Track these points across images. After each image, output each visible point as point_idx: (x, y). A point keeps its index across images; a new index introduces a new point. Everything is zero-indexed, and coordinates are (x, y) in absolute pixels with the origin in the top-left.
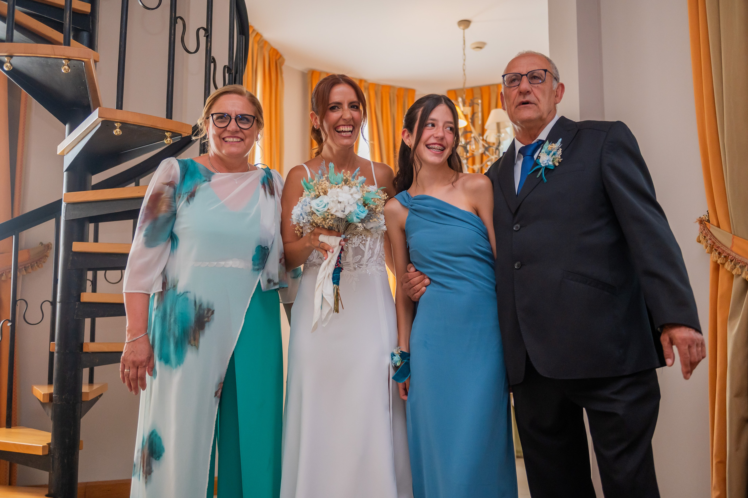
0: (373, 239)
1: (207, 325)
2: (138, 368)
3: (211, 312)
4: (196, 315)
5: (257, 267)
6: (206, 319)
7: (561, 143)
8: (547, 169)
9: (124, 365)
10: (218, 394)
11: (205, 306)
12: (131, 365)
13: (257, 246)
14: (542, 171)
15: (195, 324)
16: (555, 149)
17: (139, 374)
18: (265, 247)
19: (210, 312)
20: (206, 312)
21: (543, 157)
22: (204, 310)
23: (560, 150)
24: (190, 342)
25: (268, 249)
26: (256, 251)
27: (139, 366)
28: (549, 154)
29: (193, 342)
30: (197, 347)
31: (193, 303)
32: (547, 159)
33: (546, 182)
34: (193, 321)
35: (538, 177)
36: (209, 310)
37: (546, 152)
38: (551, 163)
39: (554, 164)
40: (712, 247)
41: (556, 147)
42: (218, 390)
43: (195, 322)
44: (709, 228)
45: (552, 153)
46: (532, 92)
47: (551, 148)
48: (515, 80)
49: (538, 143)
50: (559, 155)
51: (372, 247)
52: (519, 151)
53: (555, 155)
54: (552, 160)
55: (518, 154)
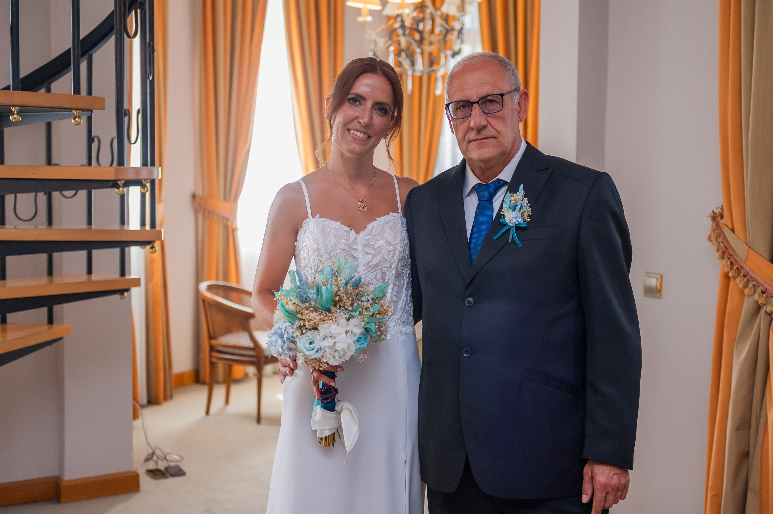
0: (396, 288)
7: (524, 190)
8: (518, 228)
14: (513, 233)
16: (520, 199)
21: (508, 214)
23: (526, 200)
28: (515, 209)
32: (515, 216)
33: (522, 247)
35: (509, 242)
37: (510, 208)
38: (520, 220)
39: (525, 221)
40: (724, 253)
41: (519, 197)
44: (722, 228)
45: (519, 206)
46: (489, 125)
47: (515, 200)
48: (464, 107)
49: (499, 183)
50: (526, 206)
51: (394, 299)
52: (473, 187)
53: (522, 209)
54: (520, 216)
55: (472, 189)
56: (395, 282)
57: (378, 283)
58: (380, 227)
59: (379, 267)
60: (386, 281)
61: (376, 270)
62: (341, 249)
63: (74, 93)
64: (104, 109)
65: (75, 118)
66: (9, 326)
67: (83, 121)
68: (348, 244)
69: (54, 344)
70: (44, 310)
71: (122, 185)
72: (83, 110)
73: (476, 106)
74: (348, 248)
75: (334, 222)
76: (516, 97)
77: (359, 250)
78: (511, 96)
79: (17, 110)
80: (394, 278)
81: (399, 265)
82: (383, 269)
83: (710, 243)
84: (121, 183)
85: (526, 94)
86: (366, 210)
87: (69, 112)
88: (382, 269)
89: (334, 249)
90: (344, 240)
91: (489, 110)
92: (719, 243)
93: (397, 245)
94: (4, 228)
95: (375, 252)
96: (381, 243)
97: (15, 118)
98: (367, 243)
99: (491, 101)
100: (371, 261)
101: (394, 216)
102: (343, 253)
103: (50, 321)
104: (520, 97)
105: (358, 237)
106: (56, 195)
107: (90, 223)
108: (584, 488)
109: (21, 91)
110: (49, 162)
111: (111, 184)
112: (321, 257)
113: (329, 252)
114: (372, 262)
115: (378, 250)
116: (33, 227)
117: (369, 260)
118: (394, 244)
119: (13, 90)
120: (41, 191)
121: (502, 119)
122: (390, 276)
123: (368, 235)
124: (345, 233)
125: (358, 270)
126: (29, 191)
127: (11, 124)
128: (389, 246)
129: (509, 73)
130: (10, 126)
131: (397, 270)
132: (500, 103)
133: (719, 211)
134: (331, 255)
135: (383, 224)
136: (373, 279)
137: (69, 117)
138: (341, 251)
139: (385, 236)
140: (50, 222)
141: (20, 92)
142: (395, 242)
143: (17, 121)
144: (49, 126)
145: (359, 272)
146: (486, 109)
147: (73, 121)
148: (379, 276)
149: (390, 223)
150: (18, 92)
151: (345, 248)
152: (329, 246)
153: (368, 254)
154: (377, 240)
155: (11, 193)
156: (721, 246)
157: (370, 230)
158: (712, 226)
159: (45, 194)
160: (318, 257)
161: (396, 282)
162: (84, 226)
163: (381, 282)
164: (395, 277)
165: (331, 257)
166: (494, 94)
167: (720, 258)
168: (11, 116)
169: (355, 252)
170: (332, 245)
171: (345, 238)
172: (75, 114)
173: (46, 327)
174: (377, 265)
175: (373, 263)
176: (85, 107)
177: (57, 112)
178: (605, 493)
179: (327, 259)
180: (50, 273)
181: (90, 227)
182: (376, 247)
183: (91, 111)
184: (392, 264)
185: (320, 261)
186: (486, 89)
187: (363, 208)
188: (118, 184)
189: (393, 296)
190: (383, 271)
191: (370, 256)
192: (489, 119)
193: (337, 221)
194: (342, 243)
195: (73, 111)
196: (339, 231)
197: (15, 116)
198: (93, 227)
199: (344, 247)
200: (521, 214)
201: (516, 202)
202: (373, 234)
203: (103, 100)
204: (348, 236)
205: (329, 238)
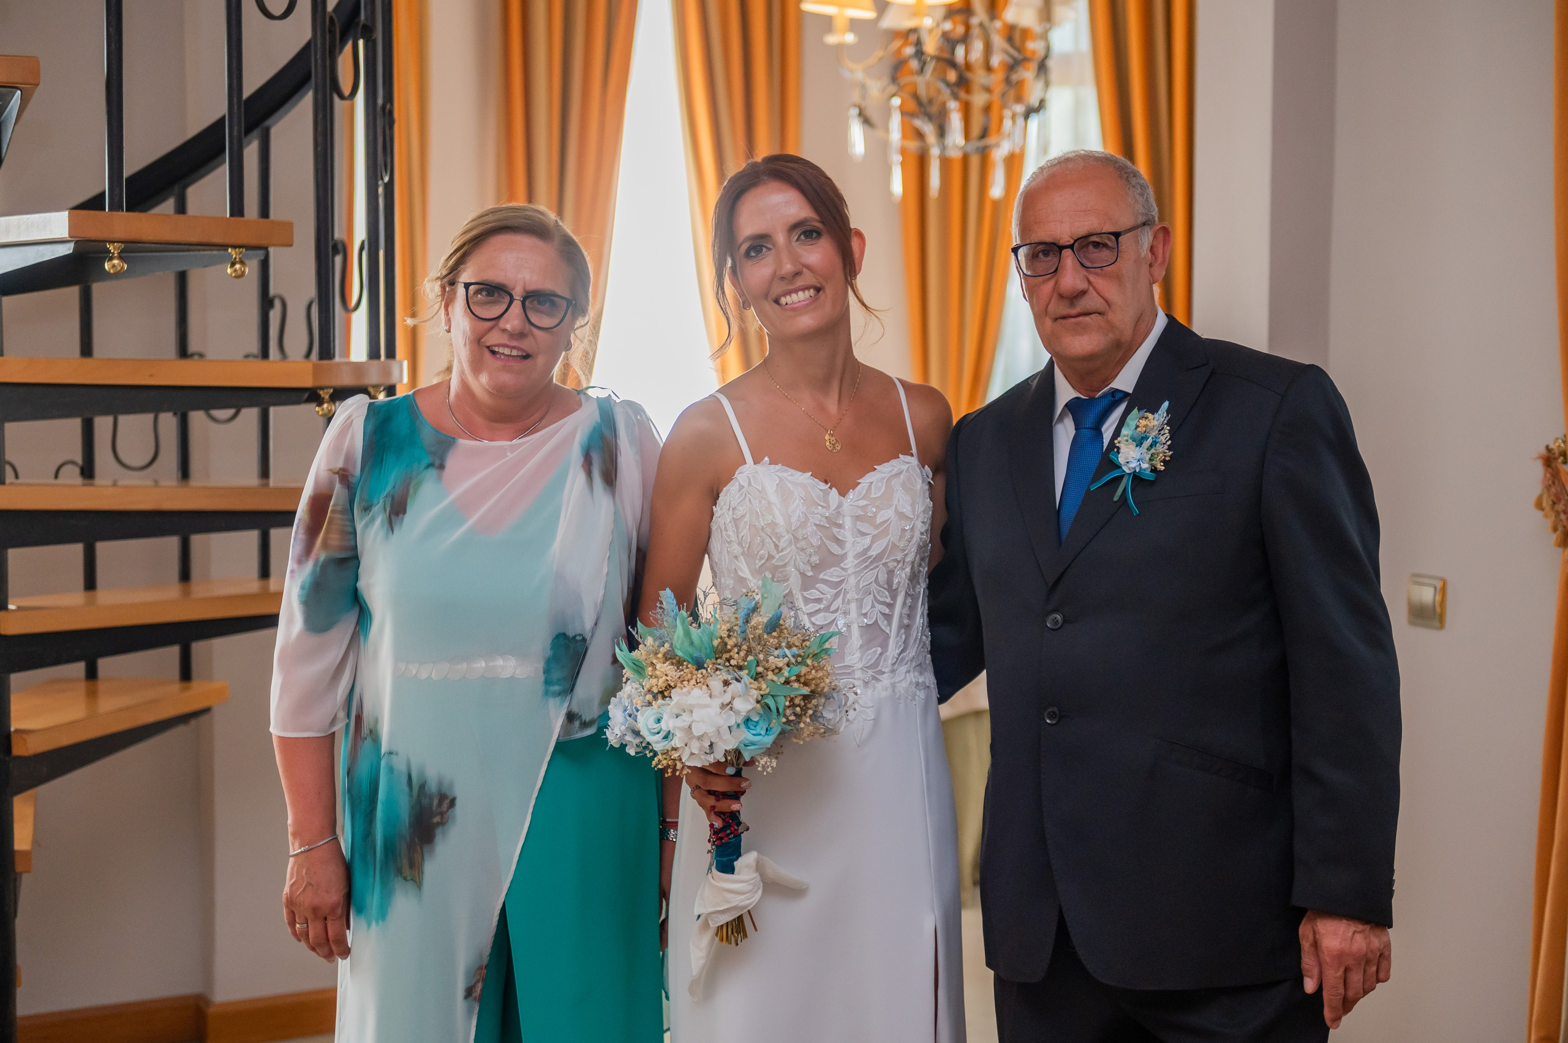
0: (909, 601)
1: (439, 832)
2: (326, 919)
3: (447, 801)
4: (412, 808)
5: (556, 688)
6: (437, 819)
7: (1168, 411)
8: (1136, 478)
9: (293, 913)
10: (475, 992)
11: (433, 787)
12: (310, 916)
13: (554, 636)
14: (1126, 483)
15: (412, 829)
16: (1155, 428)
17: (330, 933)
18: (575, 636)
19: (446, 803)
20: (435, 802)
21: (1126, 450)
22: (431, 798)
23: (1167, 431)
24: (399, 872)
25: (584, 640)
26: (551, 649)
27: (329, 918)
28: (1142, 444)
29: (407, 871)
30: (417, 881)
31: (405, 780)
32: (1138, 456)
33: (1138, 515)
34: (405, 822)
35: (1116, 499)
36: (442, 797)
37: (1133, 439)
38: (1145, 466)
39: (1154, 470)
41: (1156, 423)
42: (475, 984)
43: (412, 825)
44: (1564, 482)
45: (1150, 441)
46: (1091, 288)
47: (1146, 426)
48: (1046, 253)
49: (1113, 396)
50: (1164, 444)
51: (906, 621)
52: (1066, 405)
53: (1156, 446)
54: (1147, 458)
55: (1063, 409)
56: (907, 591)
57: (880, 590)
58: (884, 484)
59: (884, 561)
60: (894, 587)
61: (878, 567)
62: (816, 525)
63: (231, 215)
64: (291, 245)
65: (233, 264)
66: (101, 686)
67: (251, 269)
68: (827, 514)
69: (193, 722)
70: (173, 652)
71: (327, 397)
72: (249, 248)
73: (1068, 253)
74: (828, 524)
75: (800, 473)
76: (1146, 238)
77: (847, 527)
78: (1136, 237)
79: (118, 250)
80: (907, 581)
81: (918, 557)
82: (891, 565)
83: (1540, 514)
84: (325, 394)
85: (1166, 232)
86: (839, 448)
87: (222, 252)
88: (889, 564)
89: (803, 524)
90: (820, 508)
91: (1092, 262)
92: (1558, 513)
93: (917, 519)
94: (92, 485)
95: (876, 532)
96: (887, 514)
97: (114, 266)
98: (863, 513)
99: (1096, 245)
100: (869, 548)
101: (908, 463)
102: (819, 533)
103: (186, 674)
104: (1155, 237)
105: (844, 502)
106: (197, 418)
107: (265, 473)
108: (1304, 965)
109: (127, 211)
110: (183, 352)
111: (306, 395)
112: (779, 539)
113: (794, 531)
114: (872, 550)
115: (881, 529)
116: (150, 483)
117: (866, 547)
118: (912, 517)
119: (110, 209)
120: (168, 410)
121: (1118, 278)
122: (901, 577)
123: (863, 498)
124: (821, 493)
125: (845, 565)
126: (142, 410)
127: (105, 276)
128: (902, 522)
129: (1134, 192)
130: (104, 280)
131: (912, 568)
132: (1114, 249)
133: (1559, 446)
134: (797, 536)
135: (888, 479)
136: (872, 582)
137: (222, 261)
138: (815, 528)
139: (895, 502)
140: (185, 472)
141: (124, 213)
142: (914, 514)
143: (119, 271)
144: (182, 279)
145: (847, 569)
146: (1088, 259)
147: (229, 271)
148: (883, 577)
149: (902, 476)
150: (120, 213)
151: (822, 523)
152: (794, 519)
153: (863, 534)
154: (879, 508)
155: (105, 413)
156: (1561, 520)
157: (866, 488)
158: (1545, 476)
159: (175, 414)
160: (771, 539)
161: (910, 590)
162: (252, 480)
163: (885, 589)
164: (909, 580)
165: (796, 539)
166: (1103, 231)
167: (1559, 546)
168: (108, 262)
169: (840, 532)
170: (799, 517)
171: (822, 504)
172: (234, 257)
173: (176, 687)
174: (879, 557)
175: (873, 552)
176: (253, 242)
177: (199, 250)
178: (1342, 969)
179: (790, 544)
180: (185, 575)
181: (265, 481)
182: (879, 520)
183: (266, 249)
184: (906, 555)
185: (776, 546)
186: (1086, 223)
187: (834, 445)
188: (319, 396)
189: (904, 615)
190: (890, 569)
191: (867, 540)
192: (1092, 278)
193: (804, 471)
194: (817, 514)
195: (230, 250)
196: (810, 489)
197: (116, 262)
198: (272, 482)
199: (820, 521)
200: (1150, 456)
201: (1148, 430)
202: (873, 496)
203: (288, 226)
204: (826, 501)
205: (794, 502)
